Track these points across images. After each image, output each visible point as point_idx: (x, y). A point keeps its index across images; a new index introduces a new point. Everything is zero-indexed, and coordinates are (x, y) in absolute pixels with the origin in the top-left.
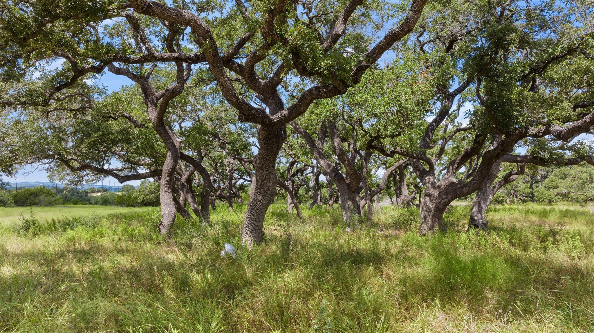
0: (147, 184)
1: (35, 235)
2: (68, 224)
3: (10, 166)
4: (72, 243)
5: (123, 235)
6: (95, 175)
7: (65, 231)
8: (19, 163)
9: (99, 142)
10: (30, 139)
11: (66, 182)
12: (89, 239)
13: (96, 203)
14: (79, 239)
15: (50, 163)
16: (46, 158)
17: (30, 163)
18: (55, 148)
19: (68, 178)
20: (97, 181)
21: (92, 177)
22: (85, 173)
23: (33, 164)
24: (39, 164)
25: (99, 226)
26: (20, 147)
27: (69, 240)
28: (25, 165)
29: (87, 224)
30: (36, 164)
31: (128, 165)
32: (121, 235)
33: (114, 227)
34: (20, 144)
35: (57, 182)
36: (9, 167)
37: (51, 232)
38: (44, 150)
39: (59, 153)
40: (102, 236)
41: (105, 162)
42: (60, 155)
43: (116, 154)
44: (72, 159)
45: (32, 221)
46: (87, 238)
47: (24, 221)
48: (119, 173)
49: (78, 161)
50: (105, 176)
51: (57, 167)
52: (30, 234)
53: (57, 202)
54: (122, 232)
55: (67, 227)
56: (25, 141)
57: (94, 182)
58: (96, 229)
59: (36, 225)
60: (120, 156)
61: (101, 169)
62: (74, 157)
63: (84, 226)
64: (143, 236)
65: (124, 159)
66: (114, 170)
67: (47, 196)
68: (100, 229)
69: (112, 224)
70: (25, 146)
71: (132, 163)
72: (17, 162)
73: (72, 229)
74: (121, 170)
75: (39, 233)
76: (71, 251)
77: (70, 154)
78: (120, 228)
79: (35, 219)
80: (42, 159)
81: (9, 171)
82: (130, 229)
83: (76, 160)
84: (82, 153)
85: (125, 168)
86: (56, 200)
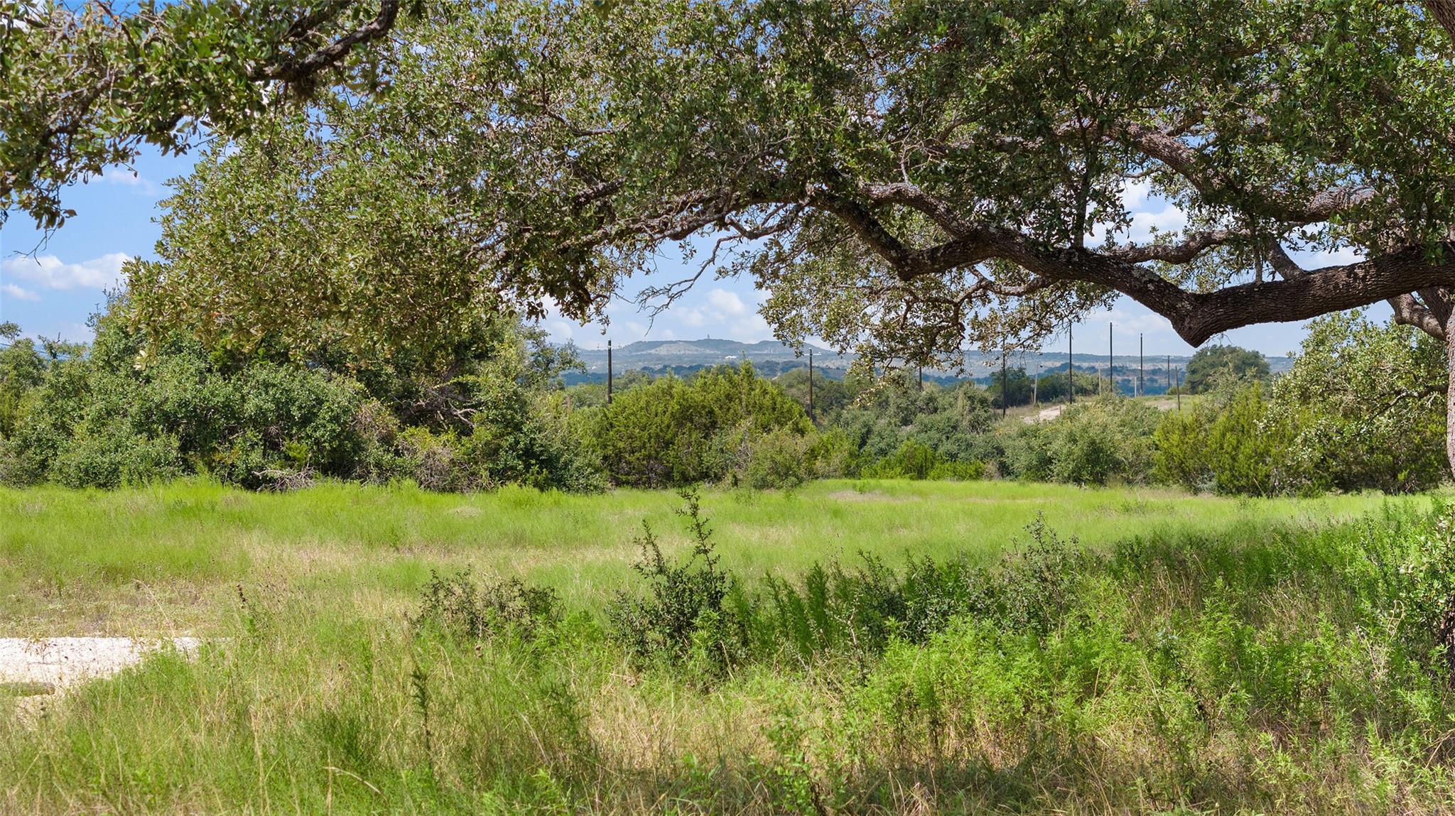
0: (1349, 344)
1: (723, 663)
2: (893, 606)
3: (582, 253)
4: (924, 725)
5: (1220, 686)
6: (1032, 289)
7: (881, 651)
8: (621, 234)
9: (1049, 81)
10: (673, 88)
11: (864, 336)
12: (1018, 704)
13: (1042, 469)
14: (963, 701)
15: (781, 227)
16: (758, 197)
17: (676, 237)
18: (805, 132)
19: (875, 312)
20: (1044, 328)
21: (1013, 303)
22: (970, 280)
23: (693, 238)
24: (724, 233)
25: (1071, 621)
26: (623, 140)
27: (905, 704)
28: (651, 245)
29: (1002, 608)
30: (705, 240)
31: (1227, 220)
32: (1204, 679)
33: (1161, 626)
34: (620, 124)
35: (816, 342)
36: (576, 263)
37: (806, 652)
38: (743, 149)
39: (825, 162)
40: (1090, 686)
41: (1091, 207)
42: (829, 174)
43: (1152, 151)
44: (899, 196)
45: (707, 577)
46: (1006, 700)
47: (662, 579)
48: (1173, 273)
49: (930, 211)
50: (1087, 301)
51: (814, 247)
52: (699, 659)
53: (819, 464)
54: (1214, 663)
55: (891, 621)
56: (647, 101)
57: (1025, 333)
58: (1054, 641)
59: (726, 603)
60: (1175, 162)
61: (1069, 253)
62: (911, 187)
63: (987, 623)
64: (1348, 695)
65: (1204, 185)
66: (1142, 254)
67: (766, 429)
68: (1079, 642)
69: (1148, 607)
70: (647, 131)
71: (1252, 206)
72: (613, 230)
73: (917, 636)
74: (1185, 255)
75: (741, 653)
76: (922, 776)
77: (887, 169)
78: (1204, 641)
79: (717, 570)
80: (738, 207)
81: (578, 286)
82: (1261, 643)
83: (917, 203)
84: (953, 155)
85: (1208, 241)
86: (812, 454)
